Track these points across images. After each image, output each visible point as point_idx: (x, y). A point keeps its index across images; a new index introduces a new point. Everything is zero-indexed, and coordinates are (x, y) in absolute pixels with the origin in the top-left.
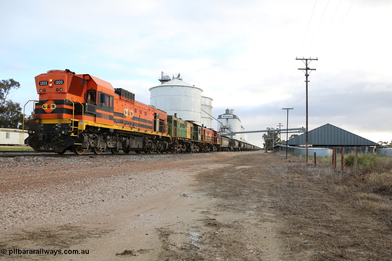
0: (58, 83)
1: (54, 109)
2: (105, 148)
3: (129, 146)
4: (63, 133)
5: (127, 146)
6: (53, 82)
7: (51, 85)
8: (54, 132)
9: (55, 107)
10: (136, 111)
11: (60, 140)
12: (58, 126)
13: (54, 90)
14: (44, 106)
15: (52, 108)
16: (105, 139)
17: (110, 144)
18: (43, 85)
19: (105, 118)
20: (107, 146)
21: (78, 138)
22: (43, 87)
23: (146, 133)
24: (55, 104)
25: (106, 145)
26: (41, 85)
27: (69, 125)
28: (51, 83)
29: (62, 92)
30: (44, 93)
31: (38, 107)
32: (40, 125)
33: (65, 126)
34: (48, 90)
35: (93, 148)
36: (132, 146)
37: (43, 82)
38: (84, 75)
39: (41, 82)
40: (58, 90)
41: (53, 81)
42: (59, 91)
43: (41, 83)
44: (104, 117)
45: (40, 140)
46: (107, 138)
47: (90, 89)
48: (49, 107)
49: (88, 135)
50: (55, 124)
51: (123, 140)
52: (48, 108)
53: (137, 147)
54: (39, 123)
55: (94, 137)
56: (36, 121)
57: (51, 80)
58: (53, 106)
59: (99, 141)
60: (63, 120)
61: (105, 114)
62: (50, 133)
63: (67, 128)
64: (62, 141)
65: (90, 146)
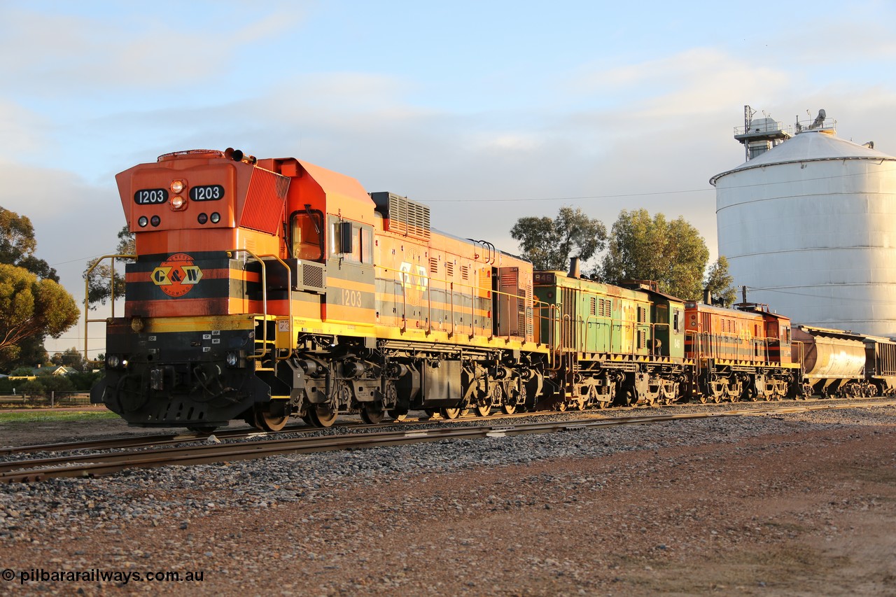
0: (204, 196)
1: (193, 282)
2: (349, 404)
3: (420, 393)
4: (233, 361)
5: (413, 392)
6: (184, 194)
7: (178, 203)
8: (199, 359)
9: (200, 275)
10: (433, 269)
11: (221, 386)
12: (211, 340)
13: (191, 217)
14: (158, 273)
15: (186, 281)
16: (348, 372)
17: (361, 389)
18: (150, 203)
19: (351, 305)
20: (354, 398)
21: (276, 375)
22: (149, 212)
23: (473, 342)
24: (196, 268)
25: (350, 396)
26: (143, 204)
27: (250, 335)
28: (178, 194)
29: (218, 225)
30: (154, 228)
31: (136, 277)
32: (147, 339)
33: (236, 339)
34: (168, 221)
35: (314, 405)
36: (430, 391)
37: (149, 191)
38: (279, 163)
39: (143, 191)
40: (205, 221)
41: (183, 189)
42: (209, 224)
43: (143, 197)
44: (349, 301)
45: (155, 387)
46: (355, 371)
47: (300, 207)
48: (175, 277)
49: (303, 364)
50: (201, 333)
51: (403, 374)
52: (173, 279)
53: (444, 397)
54: (142, 331)
55: (320, 369)
56: (133, 325)
57: (178, 187)
58: (192, 275)
59: (332, 383)
60: (228, 319)
61: (350, 291)
62: (185, 365)
63: (242, 343)
64: (228, 388)
65: (306, 399)
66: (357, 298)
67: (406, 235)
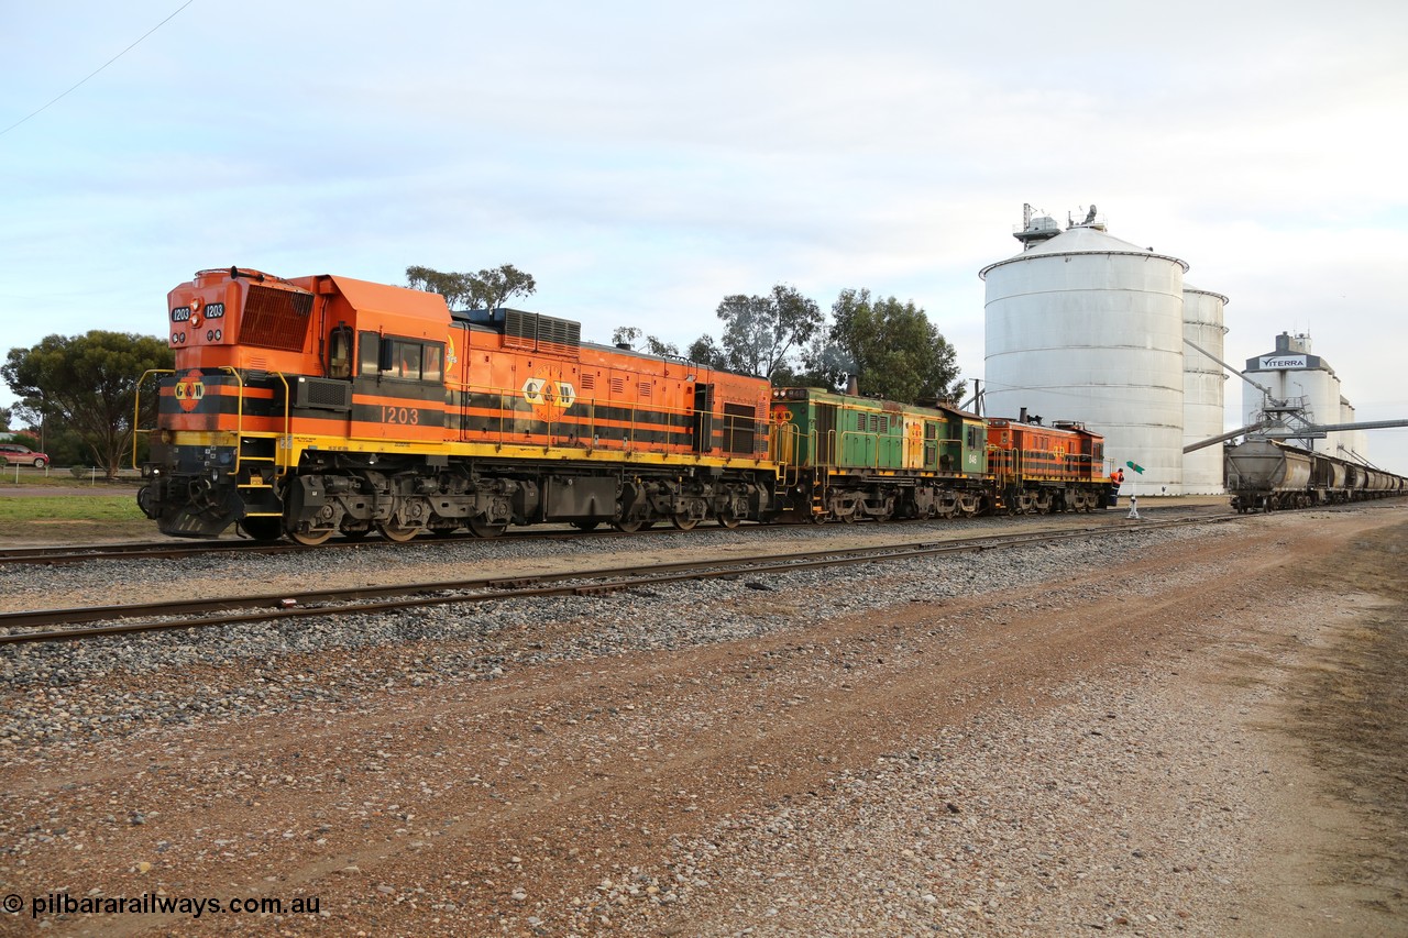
0: (213, 313)
1: (199, 398)
2: (425, 522)
3: (540, 510)
4: (216, 477)
5: (527, 508)
6: (201, 311)
7: (194, 321)
8: (199, 473)
9: (203, 391)
10: (587, 385)
12: (210, 455)
13: (202, 335)
14: (178, 388)
15: (194, 396)
18: (181, 320)
19: (398, 422)
20: (434, 514)
21: (275, 492)
24: (201, 384)
25: (428, 511)
26: (176, 321)
27: (235, 452)
28: (195, 312)
29: (219, 342)
30: (181, 345)
32: (173, 450)
33: (224, 455)
34: (189, 337)
36: (559, 508)
37: (181, 309)
39: (177, 309)
40: (212, 338)
41: (200, 306)
42: (213, 341)
43: (177, 315)
46: (426, 488)
47: (336, 325)
48: (189, 392)
49: (327, 481)
51: (510, 489)
52: (186, 394)
54: (170, 442)
55: (356, 486)
56: (163, 437)
57: (195, 306)
58: (199, 390)
59: (388, 500)
60: (221, 434)
61: (398, 409)
63: (228, 459)
66: (411, 416)
67: (536, 351)
